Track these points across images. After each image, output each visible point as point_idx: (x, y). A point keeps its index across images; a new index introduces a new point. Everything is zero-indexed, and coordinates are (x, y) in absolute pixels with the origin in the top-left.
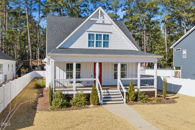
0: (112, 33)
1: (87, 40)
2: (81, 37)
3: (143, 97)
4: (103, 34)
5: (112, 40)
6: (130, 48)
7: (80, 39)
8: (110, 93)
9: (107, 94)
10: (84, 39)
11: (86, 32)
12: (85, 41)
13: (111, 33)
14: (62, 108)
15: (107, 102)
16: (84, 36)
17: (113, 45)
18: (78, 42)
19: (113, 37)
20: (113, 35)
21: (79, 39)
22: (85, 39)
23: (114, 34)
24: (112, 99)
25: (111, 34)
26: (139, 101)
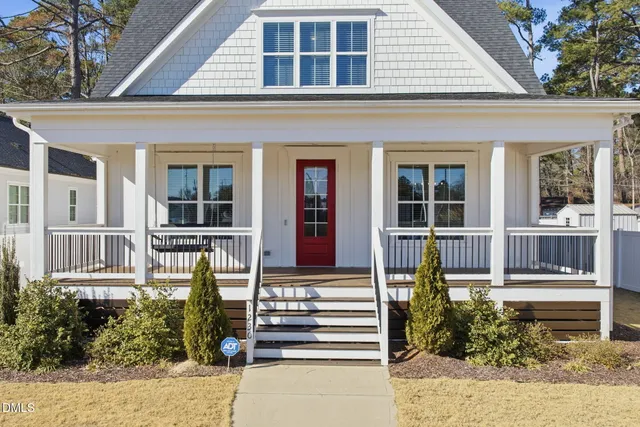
0: (383, 14)
1: (258, 54)
2: (228, 42)
3: (501, 336)
4: (334, 21)
5: (382, 49)
6: (479, 81)
7: (226, 51)
8: (320, 306)
9: (303, 307)
10: (241, 51)
11: (253, 17)
12: (247, 59)
13: (378, 13)
14: (33, 367)
15: (286, 353)
16: (244, 35)
17: (389, 73)
18: (213, 67)
19: (387, 33)
20: (387, 25)
21: (219, 51)
22: (248, 51)
23: (395, 17)
24: (321, 337)
25: (379, 18)
26: (479, 359)
